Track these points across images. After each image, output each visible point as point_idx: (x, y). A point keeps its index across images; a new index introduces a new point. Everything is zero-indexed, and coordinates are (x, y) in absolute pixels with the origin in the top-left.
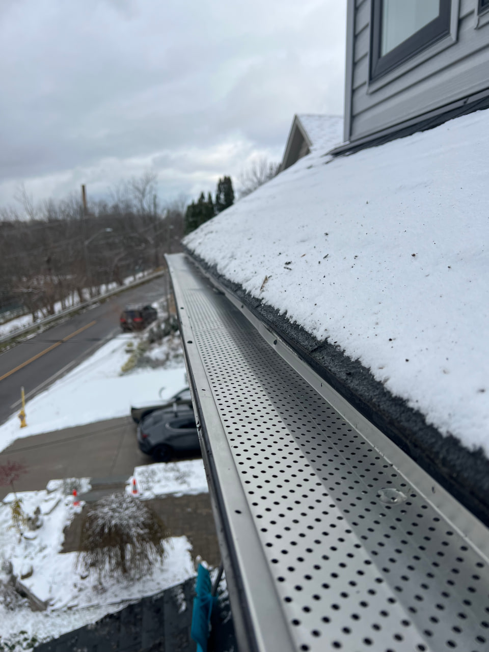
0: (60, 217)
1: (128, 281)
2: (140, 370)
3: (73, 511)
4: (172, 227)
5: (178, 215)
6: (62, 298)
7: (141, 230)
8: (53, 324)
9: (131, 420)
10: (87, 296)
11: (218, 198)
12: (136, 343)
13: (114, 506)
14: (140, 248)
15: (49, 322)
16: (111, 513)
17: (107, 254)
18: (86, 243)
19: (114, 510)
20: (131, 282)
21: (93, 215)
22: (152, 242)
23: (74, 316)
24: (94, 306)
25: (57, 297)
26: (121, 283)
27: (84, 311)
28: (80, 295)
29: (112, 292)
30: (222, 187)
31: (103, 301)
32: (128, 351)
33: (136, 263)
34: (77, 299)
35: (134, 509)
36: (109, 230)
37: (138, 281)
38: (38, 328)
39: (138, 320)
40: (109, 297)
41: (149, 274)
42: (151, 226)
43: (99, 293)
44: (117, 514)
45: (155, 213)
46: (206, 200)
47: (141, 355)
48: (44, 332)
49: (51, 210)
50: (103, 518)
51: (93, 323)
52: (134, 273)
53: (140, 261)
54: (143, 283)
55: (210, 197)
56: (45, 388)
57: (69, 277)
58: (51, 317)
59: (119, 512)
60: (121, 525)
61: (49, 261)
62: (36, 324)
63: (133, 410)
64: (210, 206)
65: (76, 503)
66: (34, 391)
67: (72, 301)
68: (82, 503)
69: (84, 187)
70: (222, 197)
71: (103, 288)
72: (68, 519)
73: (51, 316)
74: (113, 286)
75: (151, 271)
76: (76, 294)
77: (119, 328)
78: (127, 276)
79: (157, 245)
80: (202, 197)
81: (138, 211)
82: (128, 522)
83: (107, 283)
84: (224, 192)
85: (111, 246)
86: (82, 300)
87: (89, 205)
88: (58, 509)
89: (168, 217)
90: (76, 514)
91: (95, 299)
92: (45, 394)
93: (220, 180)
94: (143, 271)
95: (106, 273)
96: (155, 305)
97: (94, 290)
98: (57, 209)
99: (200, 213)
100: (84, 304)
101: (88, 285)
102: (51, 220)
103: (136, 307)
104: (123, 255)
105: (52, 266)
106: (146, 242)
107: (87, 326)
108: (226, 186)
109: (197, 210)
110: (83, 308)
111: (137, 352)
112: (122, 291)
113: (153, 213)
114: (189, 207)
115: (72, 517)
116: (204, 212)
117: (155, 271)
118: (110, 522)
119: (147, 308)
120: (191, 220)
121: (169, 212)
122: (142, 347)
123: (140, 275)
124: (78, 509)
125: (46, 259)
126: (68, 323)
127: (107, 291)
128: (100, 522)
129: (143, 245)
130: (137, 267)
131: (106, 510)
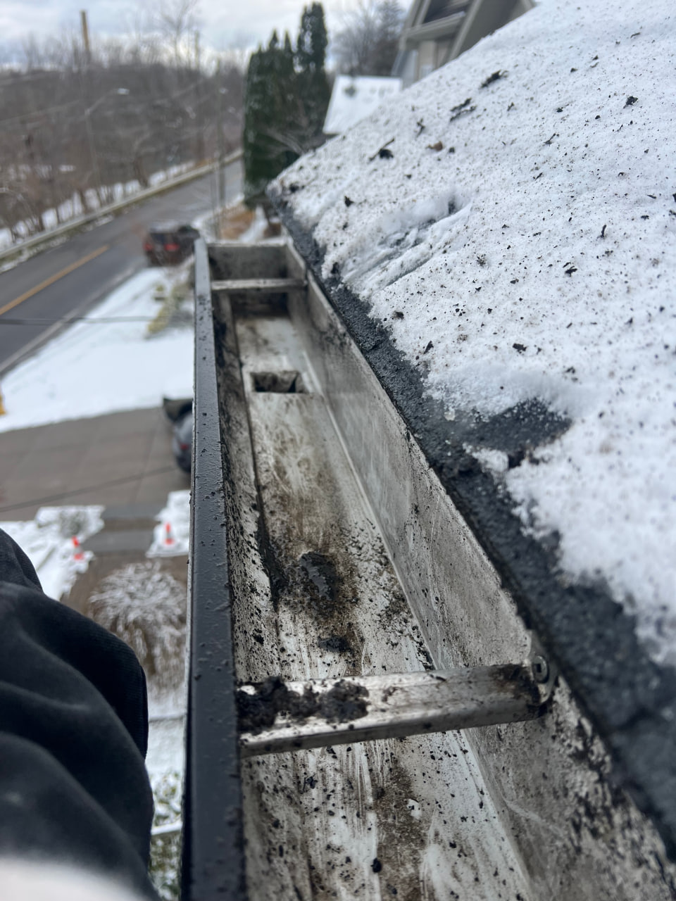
0: (48, 66)
1: (158, 180)
2: (176, 332)
3: (73, 568)
4: (223, 91)
5: (234, 71)
6: (56, 205)
7: (176, 94)
8: (42, 247)
9: (162, 416)
10: (94, 202)
11: (300, 41)
12: (169, 286)
13: (132, 588)
14: (174, 126)
15: (36, 245)
16: (127, 601)
17: (122, 133)
18: (88, 111)
19: (132, 595)
20: (162, 183)
21: (99, 65)
22: (193, 116)
23: (77, 236)
24: (105, 221)
25: (48, 201)
26: (145, 184)
27: (90, 228)
28: (83, 200)
29: (132, 198)
30: (308, 21)
31: (118, 213)
32: (158, 299)
33: (168, 151)
34: (78, 208)
35: (165, 593)
36: (123, 91)
37: (172, 182)
38: (20, 252)
39: (172, 248)
40: (128, 206)
41: (189, 170)
42: (192, 86)
43: (110, 199)
44: (137, 603)
45: (198, 65)
46: (280, 45)
47: (177, 307)
48: (30, 259)
49: (31, 51)
50: (114, 607)
51: (104, 249)
52: (165, 166)
53: (175, 148)
54: (179, 186)
55: (287, 40)
56: (33, 353)
57: (64, 169)
58: (38, 237)
59: (141, 599)
60: (144, 620)
61: (29, 141)
62: (17, 246)
63: (166, 401)
64: (287, 55)
65: (78, 556)
66: (15, 357)
67: (71, 210)
68: (88, 555)
69: (84, 16)
70: (308, 40)
71: (118, 189)
72: (67, 581)
73: (38, 233)
74: (133, 187)
75: (191, 164)
76: (76, 198)
77: (143, 259)
78: (155, 171)
79: (199, 122)
80: (275, 39)
81: (171, 61)
82: (155, 616)
83: (124, 180)
84: (311, 30)
85: (129, 119)
86: (87, 210)
87: (93, 47)
88: (51, 563)
89: (218, 73)
90: (78, 573)
91: (106, 209)
92: (32, 362)
93: (305, 9)
94: (178, 163)
95: (122, 166)
96: (198, 224)
97: (104, 191)
98: (41, 52)
99: (271, 68)
100: (90, 216)
101: (95, 185)
102: (33, 72)
103: (168, 225)
104: (147, 135)
105: (35, 148)
106: (183, 114)
107: (95, 253)
108: (314, 19)
109: (267, 62)
110: (88, 222)
111: (171, 301)
112: (147, 198)
113: (193, 66)
114: (253, 57)
115: (73, 577)
116: (277, 65)
117: (198, 165)
118: (126, 614)
119: (185, 230)
120: (256, 79)
121: (219, 62)
122: (178, 294)
123: (174, 170)
124: (82, 565)
125: (24, 137)
126: (65, 248)
127: (125, 195)
128: (111, 613)
129: (179, 121)
130: (170, 158)
131: (119, 594)
